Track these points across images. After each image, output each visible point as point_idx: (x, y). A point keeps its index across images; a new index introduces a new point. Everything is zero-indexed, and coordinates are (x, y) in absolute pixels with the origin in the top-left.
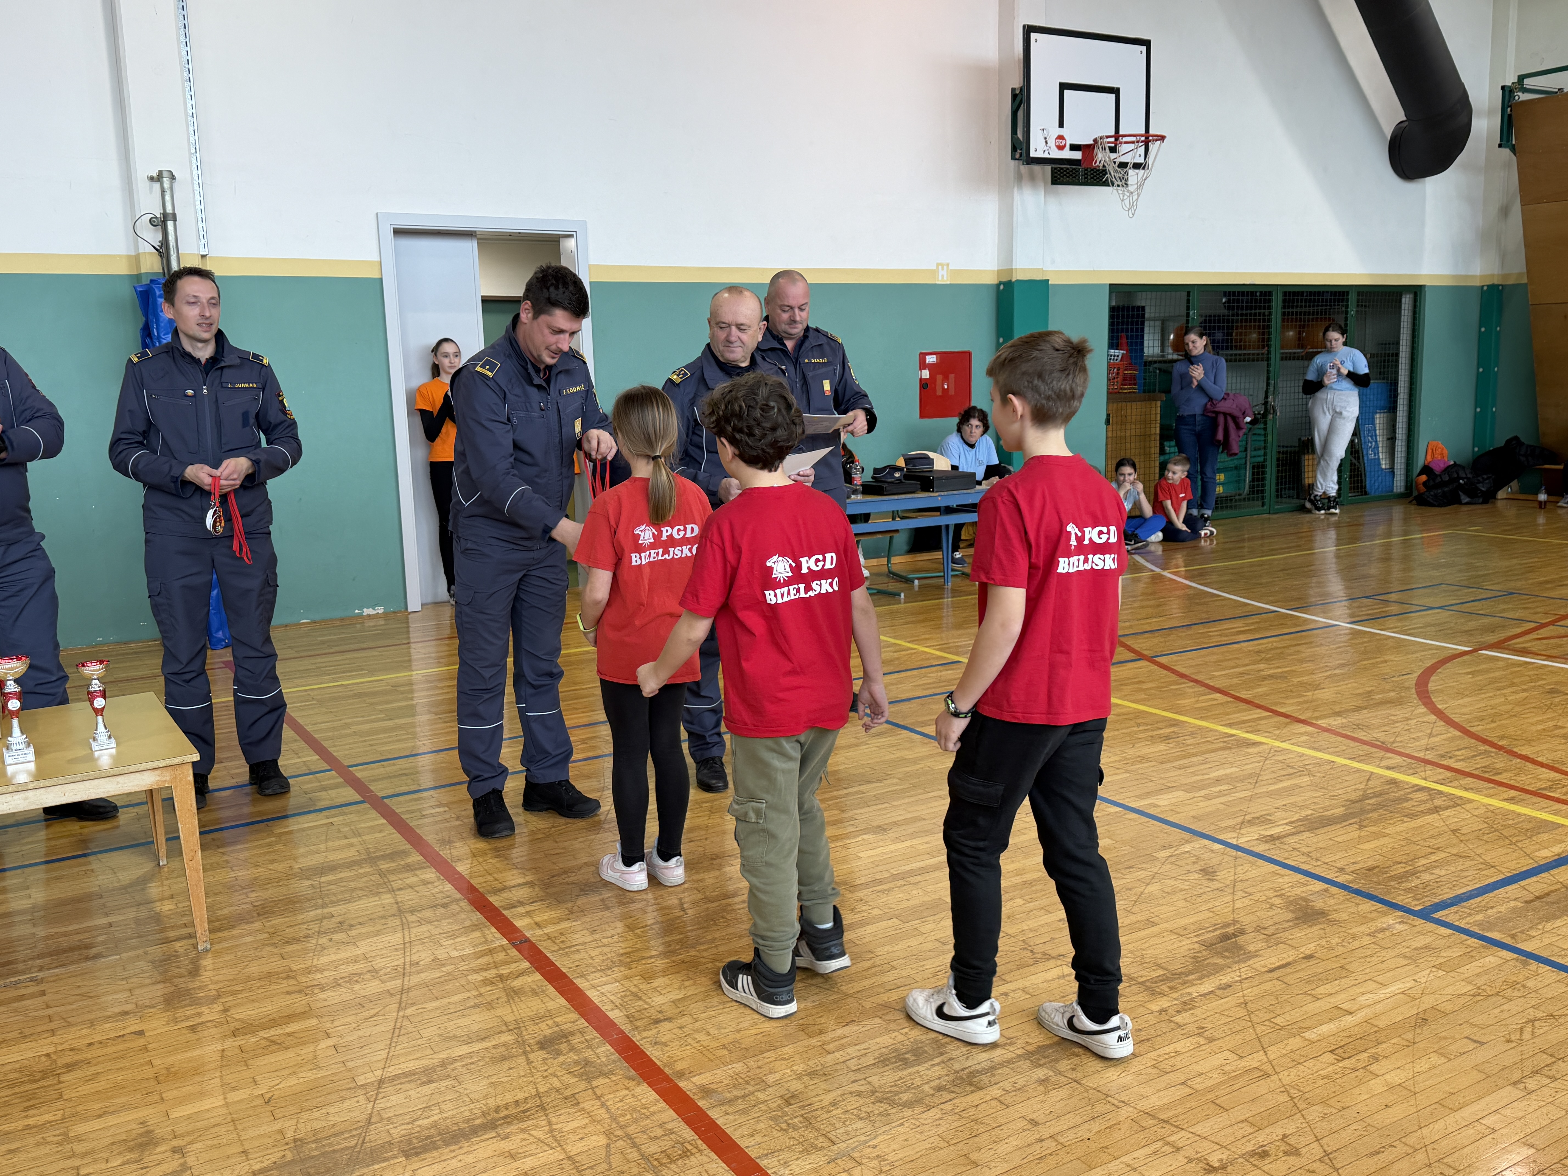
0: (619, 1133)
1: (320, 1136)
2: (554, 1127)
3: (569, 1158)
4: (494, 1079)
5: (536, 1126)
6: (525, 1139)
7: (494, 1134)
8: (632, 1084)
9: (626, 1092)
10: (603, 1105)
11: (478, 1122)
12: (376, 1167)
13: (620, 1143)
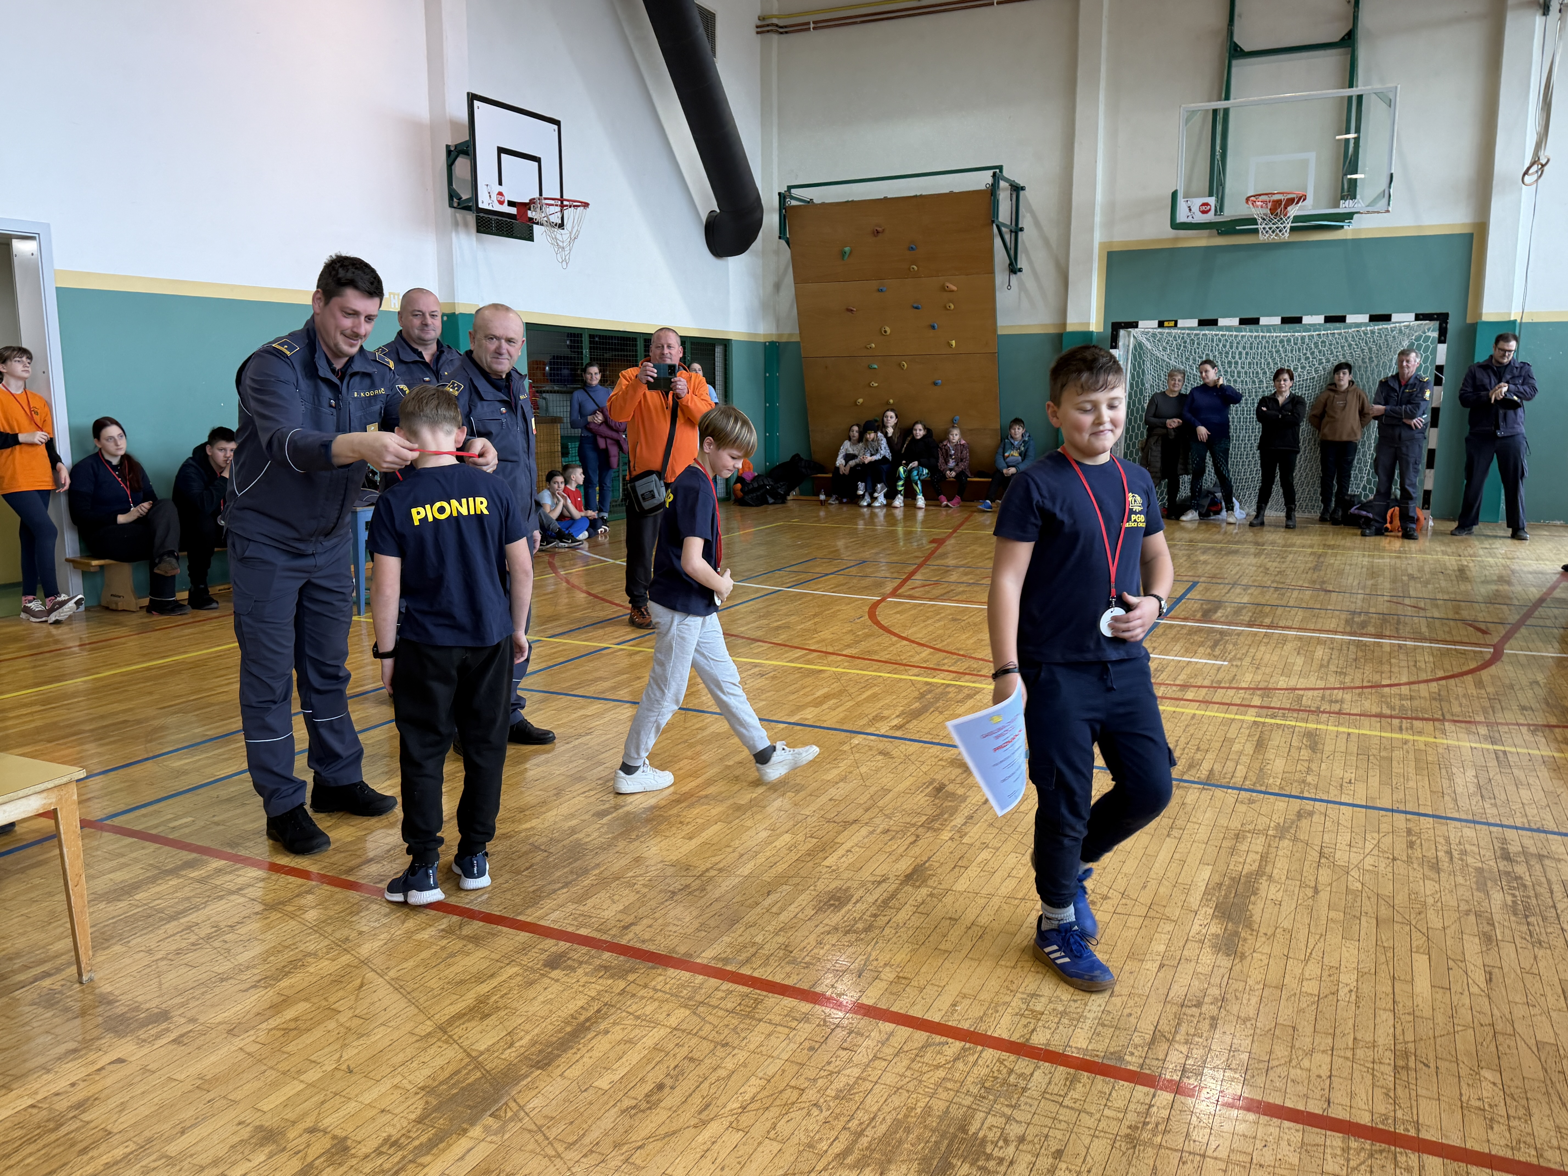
0: (691, 1003)
1: (441, 1078)
2: (637, 1014)
3: (675, 1029)
4: (541, 998)
5: (622, 1018)
6: (623, 1029)
7: (593, 1034)
8: (659, 971)
9: (661, 978)
10: (656, 990)
11: (568, 1029)
12: (524, 1082)
13: (701, 1009)
